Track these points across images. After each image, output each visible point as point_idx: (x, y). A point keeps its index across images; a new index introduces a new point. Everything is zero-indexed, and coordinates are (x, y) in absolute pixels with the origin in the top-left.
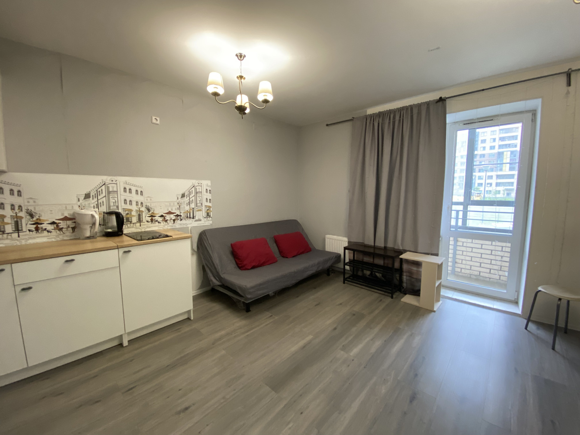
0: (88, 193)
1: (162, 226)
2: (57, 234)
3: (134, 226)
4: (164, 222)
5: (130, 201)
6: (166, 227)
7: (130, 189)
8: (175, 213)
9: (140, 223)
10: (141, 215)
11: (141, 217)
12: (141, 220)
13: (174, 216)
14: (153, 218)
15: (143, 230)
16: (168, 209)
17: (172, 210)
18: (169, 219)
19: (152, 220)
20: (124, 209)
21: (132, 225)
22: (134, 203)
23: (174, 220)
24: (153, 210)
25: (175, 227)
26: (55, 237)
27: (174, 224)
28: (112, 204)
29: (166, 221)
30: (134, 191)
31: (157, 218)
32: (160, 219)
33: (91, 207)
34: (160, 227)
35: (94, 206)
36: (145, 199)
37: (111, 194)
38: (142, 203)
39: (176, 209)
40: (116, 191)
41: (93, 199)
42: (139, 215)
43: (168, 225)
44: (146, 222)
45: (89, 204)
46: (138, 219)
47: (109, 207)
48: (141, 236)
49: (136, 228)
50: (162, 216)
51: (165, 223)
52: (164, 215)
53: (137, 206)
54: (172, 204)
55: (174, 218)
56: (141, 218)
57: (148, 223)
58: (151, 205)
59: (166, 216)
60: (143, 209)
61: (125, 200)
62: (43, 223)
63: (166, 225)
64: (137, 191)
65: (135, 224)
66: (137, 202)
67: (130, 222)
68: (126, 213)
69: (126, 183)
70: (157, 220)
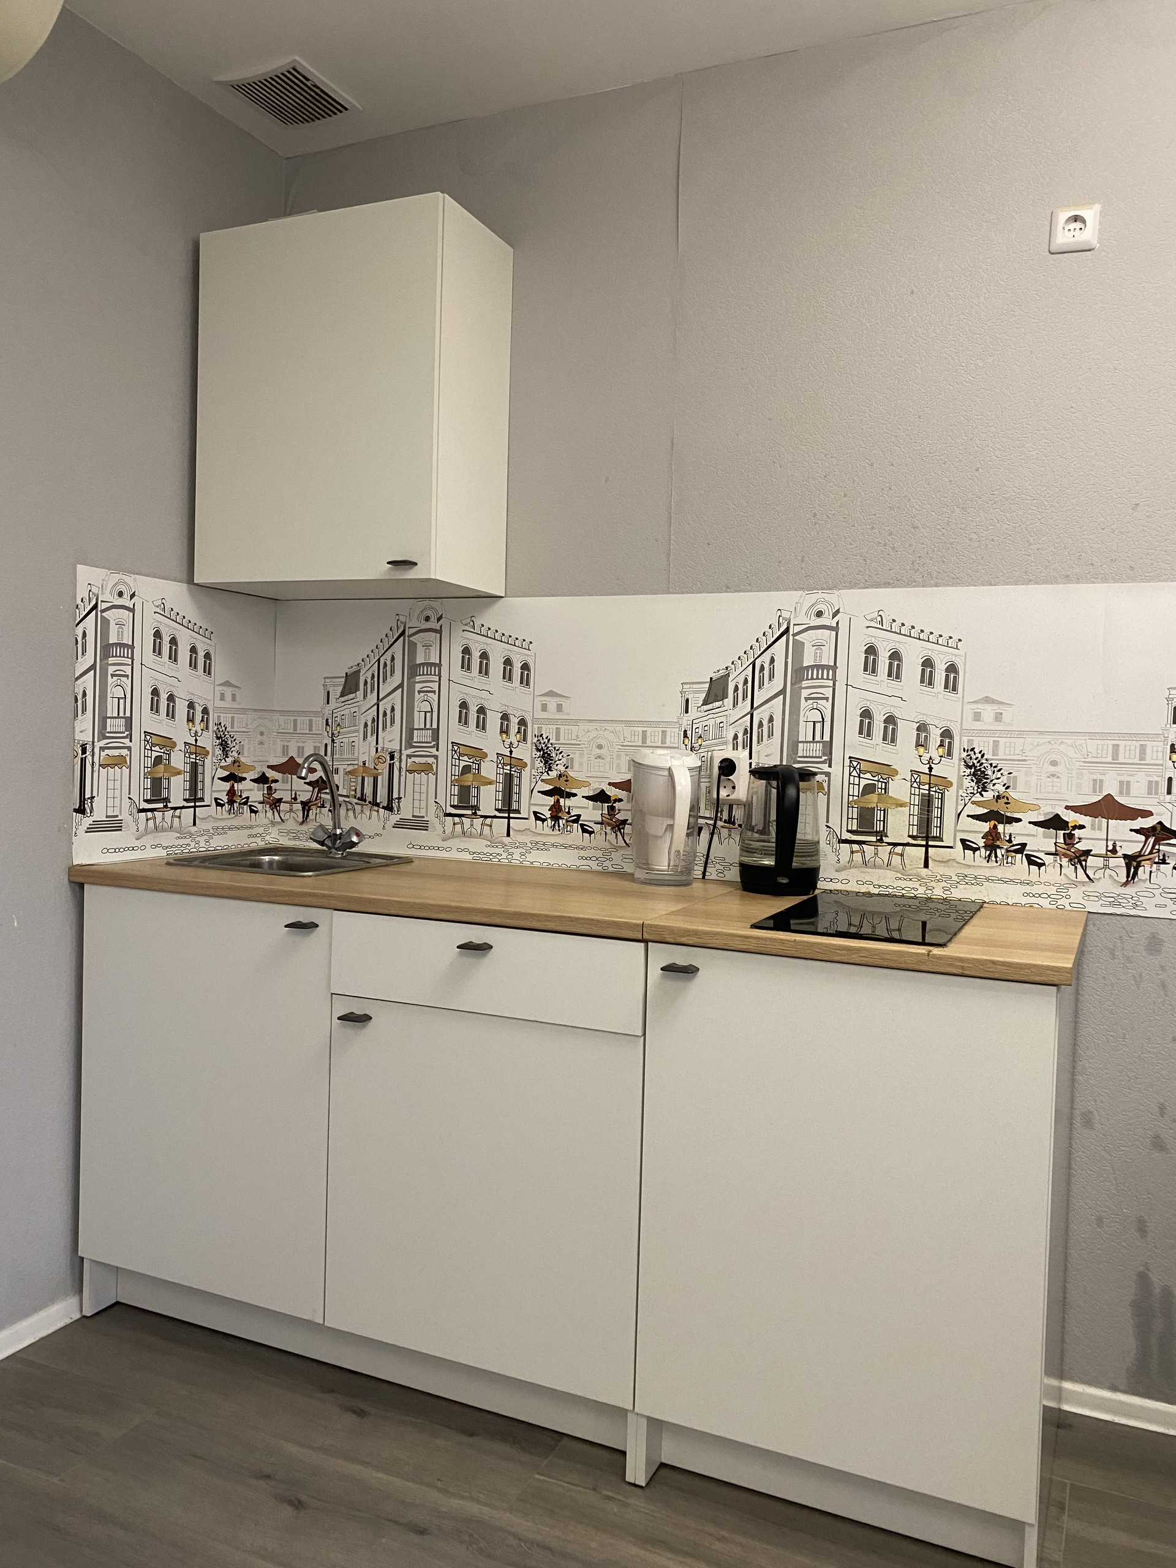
0: (722, 673)
1: (1052, 890)
2: (607, 845)
3: (896, 860)
4: (1065, 861)
5: (890, 720)
6: (1076, 895)
7: (895, 656)
8: (1147, 814)
9: (927, 846)
10: (936, 803)
11: (936, 812)
12: (935, 832)
13: (1137, 831)
14: (1000, 828)
15: (938, 892)
16: (1097, 784)
17: (1125, 787)
18: (1099, 848)
19: (992, 842)
20: (855, 764)
21: (883, 851)
22: (907, 733)
23: (1133, 862)
24: (1004, 779)
25: (1135, 906)
26: (599, 854)
27: (1130, 890)
28: (805, 732)
29: (1080, 858)
30: (911, 668)
31: (1020, 832)
32: (1042, 842)
33: (725, 743)
34: (1036, 889)
35: (736, 737)
36: (969, 710)
37: (805, 684)
38: (947, 734)
39: (1152, 788)
40: (828, 667)
41: (735, 703)
42: (927, 803)
43: (1091, 888)
44: (959, 845)
45: (720, 726)
46: (919, 826)
47: (794, 744)
48: (924, 924)
49: (904, 873)
50: (1055, 823)
51: (1069, 870)
52: (1071, 817)
53: (921, 749)
54: (1128, 751)
55: (1133, 845)
56: (935, 822)
57: (969, 853)
58: (996, 744)
59: (1082, 827)
60: (951, 769)
61: (866, 714)
62: (574, 791)
63: (1075, 884)
64: (928, 663)
65: (899, 849)
66: (922, 728)
67: (876, 833)
68: (863, 782)
69: (882, 622)
70: (1024, 845)
